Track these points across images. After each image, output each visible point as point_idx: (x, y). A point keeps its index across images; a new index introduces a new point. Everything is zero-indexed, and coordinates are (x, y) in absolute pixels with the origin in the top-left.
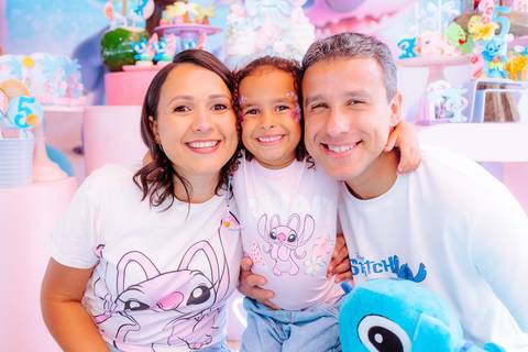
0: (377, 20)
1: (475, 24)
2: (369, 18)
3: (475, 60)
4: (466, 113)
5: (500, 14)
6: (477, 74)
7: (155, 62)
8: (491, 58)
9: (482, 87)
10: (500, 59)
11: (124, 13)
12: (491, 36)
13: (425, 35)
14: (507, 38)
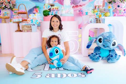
0: (82, 6)
1: (95, 10)
2: (80, 6)
3: (95, 15)
4: (94, 22)
5: (98, 9)
6: (95, 17)
7: (52, 15)
8: (97, 15)
9: (96, 18)
10: (98, 15)
11: (47, 8)
12: (97, 12)
13: (89, 12)
14: (99, 12)
